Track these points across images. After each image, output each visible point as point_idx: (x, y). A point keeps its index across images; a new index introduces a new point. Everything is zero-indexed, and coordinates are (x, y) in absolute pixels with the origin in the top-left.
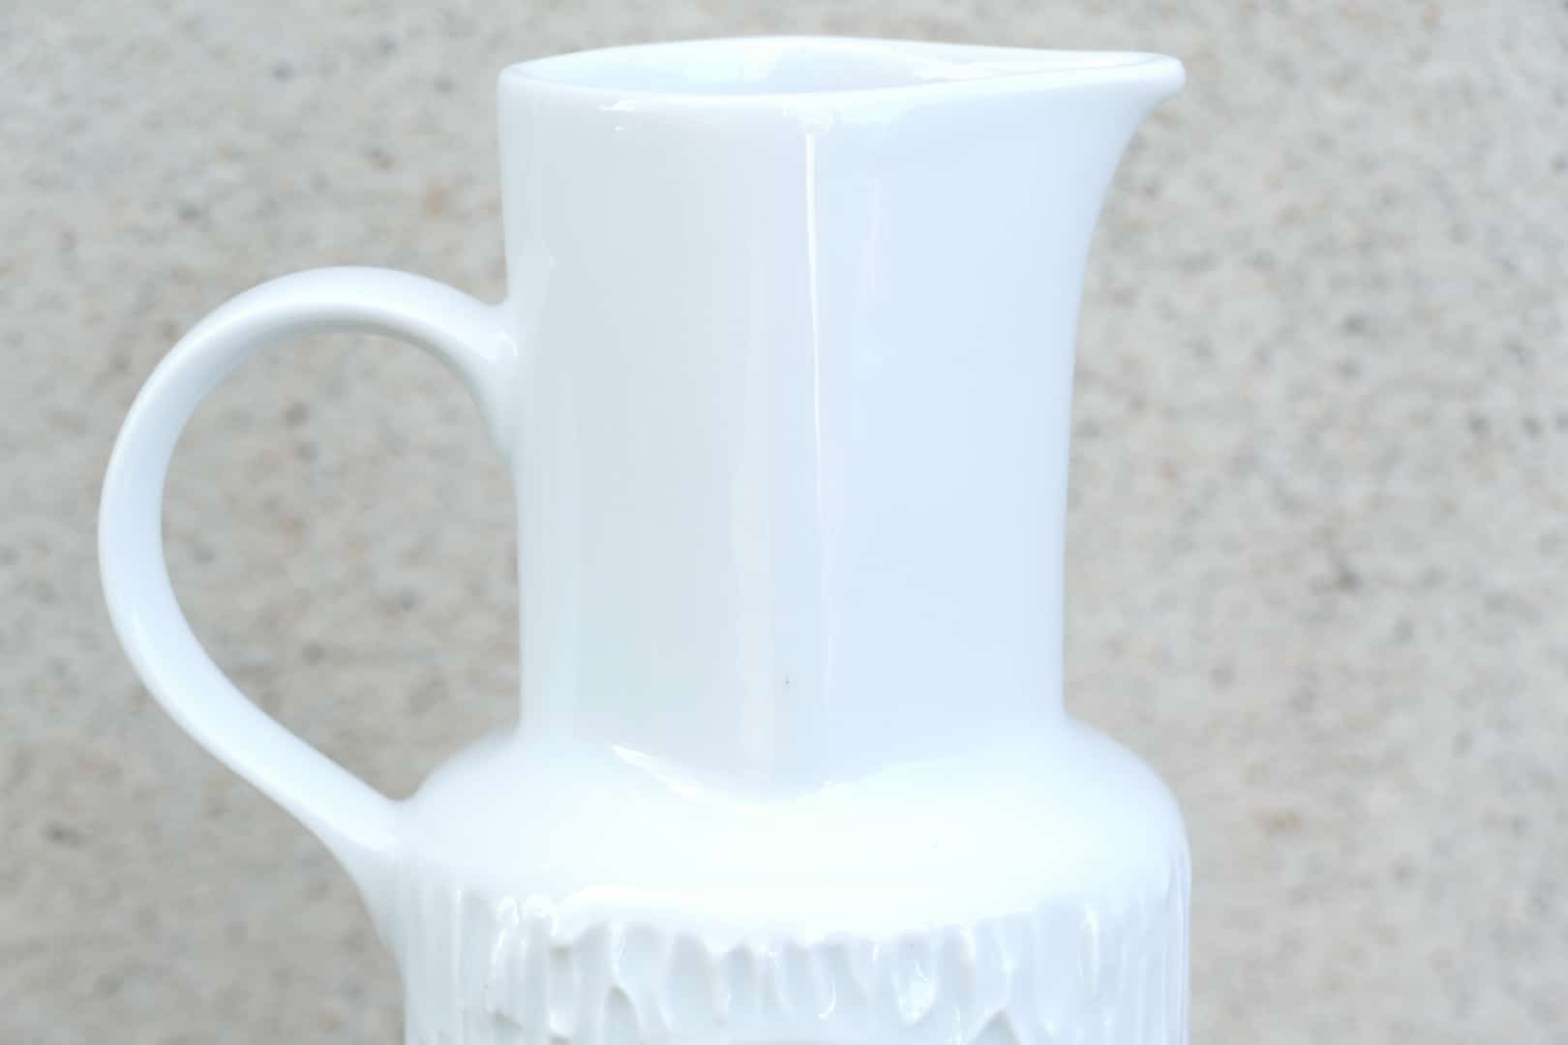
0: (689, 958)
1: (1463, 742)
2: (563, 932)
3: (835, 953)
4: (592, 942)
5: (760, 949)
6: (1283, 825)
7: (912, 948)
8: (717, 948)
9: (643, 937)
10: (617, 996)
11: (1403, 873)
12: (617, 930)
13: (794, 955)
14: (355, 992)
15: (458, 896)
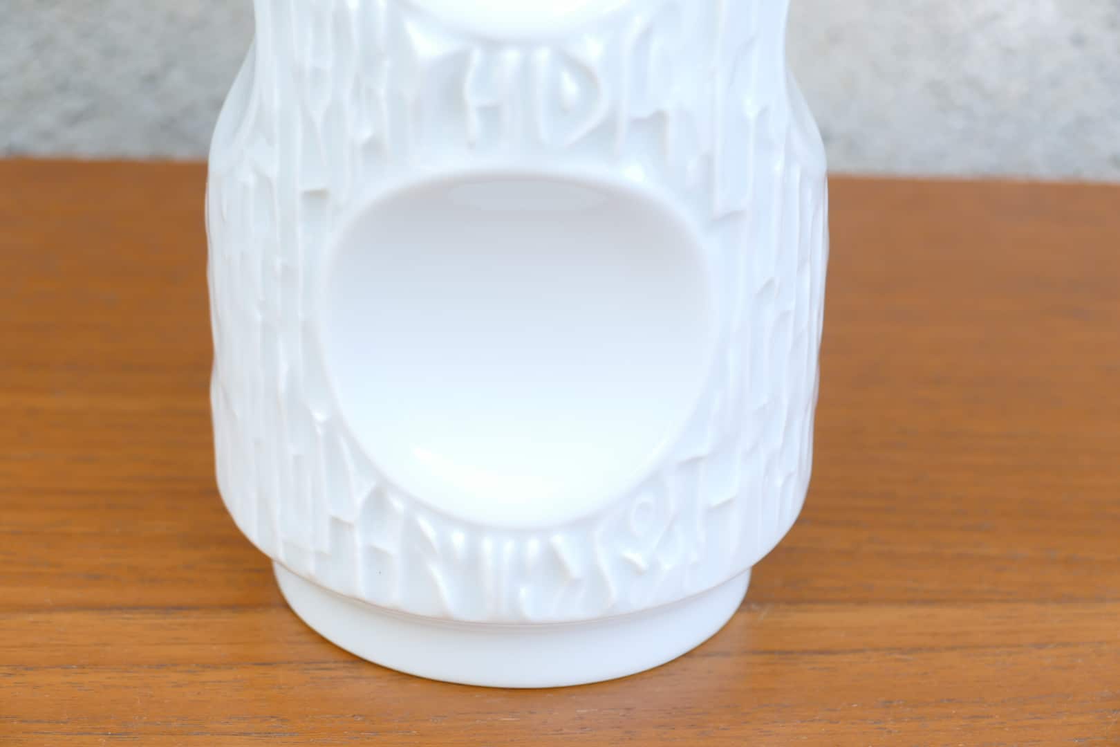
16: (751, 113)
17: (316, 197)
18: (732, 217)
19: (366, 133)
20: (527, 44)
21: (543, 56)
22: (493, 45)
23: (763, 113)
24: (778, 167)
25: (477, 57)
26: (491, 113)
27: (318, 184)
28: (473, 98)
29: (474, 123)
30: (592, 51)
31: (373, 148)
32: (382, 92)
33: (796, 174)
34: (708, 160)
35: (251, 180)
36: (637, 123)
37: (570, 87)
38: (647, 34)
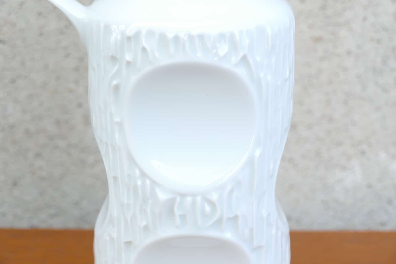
0: (163, 38)
1: (365, 19)
2: (130, 32)
3: (201, 37)
4: (137, 35)
5: (182, 36)
6: (318, 40)
7: (222, 36)
8: (170, 35)
9: (151, 33)
10: (144, 49)
11: (349, 53)
12: (144, 32)
13: (191, 38)
14: (77, 82)
15: (102, 26)
16: (265, 215)
17: (129, 243)
18: (259, 248)
19: (144, 223)
20: (194, 195)
21: (199, 199)
22: (183, 195)
23: (269, 215)
24: (274, 231)
25: (178, 199)
26: (183, 217)
27: (129, 240)
28: (177, 212)
29: (178, 220)
30: (215, 197)
31: (146, 228)
32: (149, 211)
33: (280, 233)
34: (252, 230)
35: (108, 238)
36: (229, 219)
37: (208, 208)
38: (232, 191)
